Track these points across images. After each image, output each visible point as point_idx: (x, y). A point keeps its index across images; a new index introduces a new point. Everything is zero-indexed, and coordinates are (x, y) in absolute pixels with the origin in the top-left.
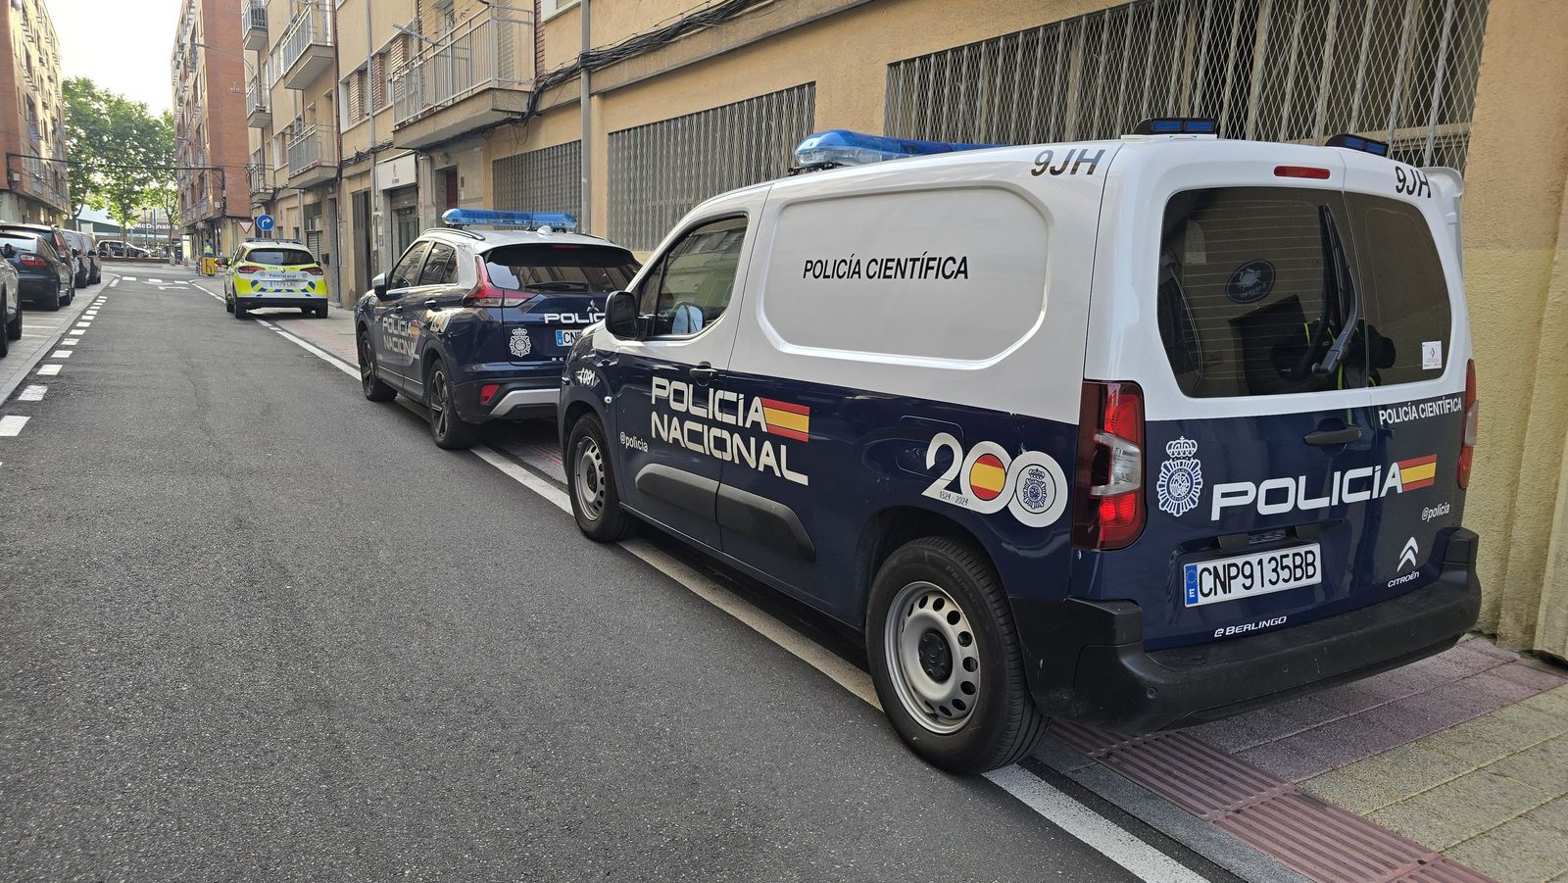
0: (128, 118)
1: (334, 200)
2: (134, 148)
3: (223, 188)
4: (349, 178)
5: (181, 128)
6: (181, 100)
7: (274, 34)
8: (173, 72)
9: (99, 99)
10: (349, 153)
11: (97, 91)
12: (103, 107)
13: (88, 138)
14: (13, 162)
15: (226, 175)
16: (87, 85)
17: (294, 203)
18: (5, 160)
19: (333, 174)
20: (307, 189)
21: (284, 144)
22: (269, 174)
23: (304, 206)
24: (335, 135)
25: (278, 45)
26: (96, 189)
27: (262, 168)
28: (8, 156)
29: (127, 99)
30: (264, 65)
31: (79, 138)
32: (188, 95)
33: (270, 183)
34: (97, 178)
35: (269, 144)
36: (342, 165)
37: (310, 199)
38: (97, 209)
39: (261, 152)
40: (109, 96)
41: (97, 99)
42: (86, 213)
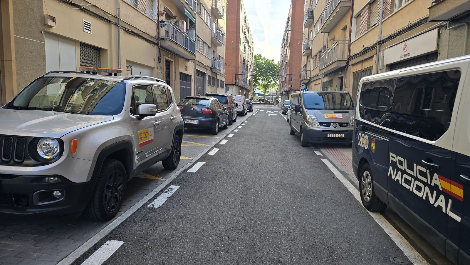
0: (269, 64)
1: (342, 79)
2: (269, 72)
3: (292, 81)
4: (353, 65)
5: (282, 65)
6: (282, 56)
7: (316, 16)
8: (281, 49)
9: (263, 60)
10: (355, 52)
11: (262, 58)
12: (263, 62)
13: (259, 70)
14: (237, 76)
15: (293, 76)
16: (260, 56)
17: (319, 82)
18: (235, 76)
19: (344, 64)
20: (326, 75)
21: (316, 60)
22: (308, 72)
23: (323, 83)
24: (347, 45)
25: (318, 21)
26: (259, 84)
27: (306, 71)
28: (236, 74)
29: (269, 59)
30: (311, 33)
31: (257, 70)
32: (284, 54)
33: (308, 76)
34: (260, 81)
35: (309, 62)
36: (350, 58)
37: (326, 79)
38: (259, 90)
39: (306, 65)
40: (265, 58)
41: (262, 60)
42: (257, 91)
